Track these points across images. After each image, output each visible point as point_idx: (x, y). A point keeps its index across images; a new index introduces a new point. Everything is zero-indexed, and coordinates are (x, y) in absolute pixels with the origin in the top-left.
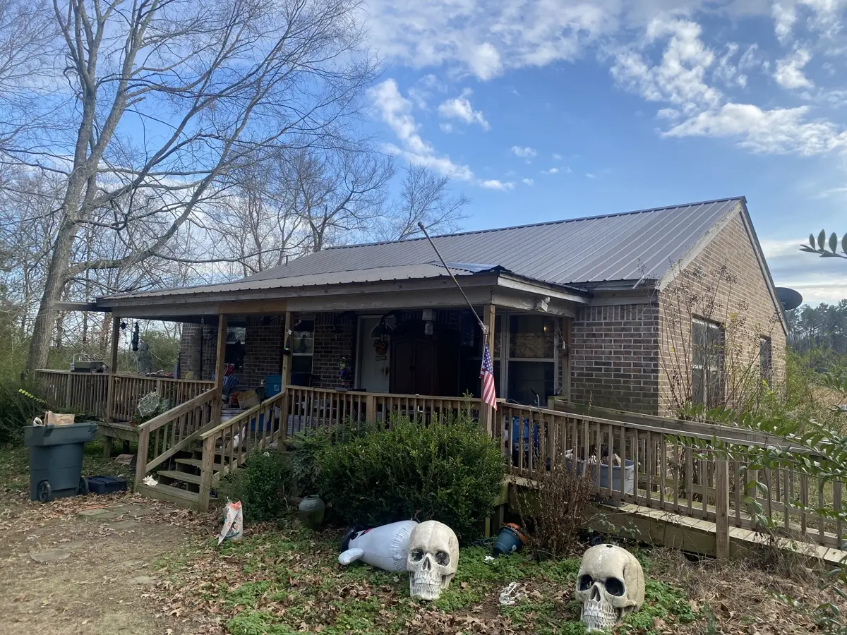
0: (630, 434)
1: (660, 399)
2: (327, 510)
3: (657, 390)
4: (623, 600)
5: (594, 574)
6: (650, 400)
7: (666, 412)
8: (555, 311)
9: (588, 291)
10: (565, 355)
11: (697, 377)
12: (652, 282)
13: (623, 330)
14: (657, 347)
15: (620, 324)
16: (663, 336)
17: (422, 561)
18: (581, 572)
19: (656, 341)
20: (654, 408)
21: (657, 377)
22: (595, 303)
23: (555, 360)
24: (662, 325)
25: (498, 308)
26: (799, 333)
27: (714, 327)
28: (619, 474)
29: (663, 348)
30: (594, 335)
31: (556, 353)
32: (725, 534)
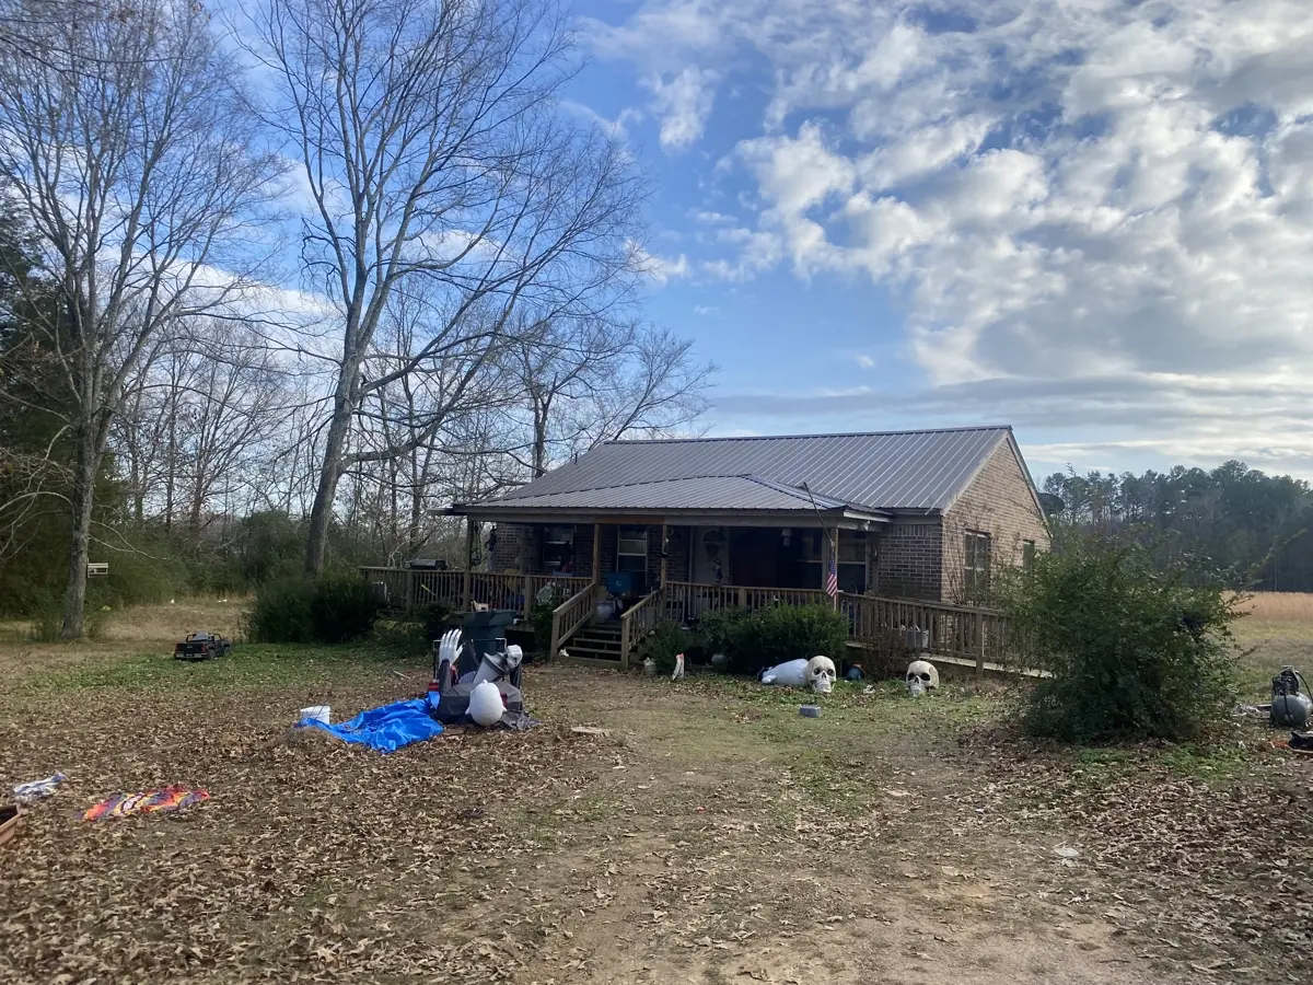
0: (927, 611)
1: (943, 591)
2: (729, 661)
3: (940, 585)
4: (930, 683)
5: (915, 672)
6: (935, 591)
7: (946, 598)
8: (873, 529)
9: (893, 514)
10: (874, 560)
11: (969, 576)
12: (938, 510)
13: (917, 542)
14: (941, 555)
15: (914, 538)
16: (945, 547)
17: (821, 674)
18: (909, 672)
19: (940, 551)
20: (939, 597)
21: (940, 576)
22: (897, 522)
23: (866, 563)
24: (945, 540)
25: (840, 529)
26: (1117, 512)
27: (982, 536)
28: (920, 635)
29: (945, 555)
30: (897, 546)
31: (867, 557)
32: (981, 666)
